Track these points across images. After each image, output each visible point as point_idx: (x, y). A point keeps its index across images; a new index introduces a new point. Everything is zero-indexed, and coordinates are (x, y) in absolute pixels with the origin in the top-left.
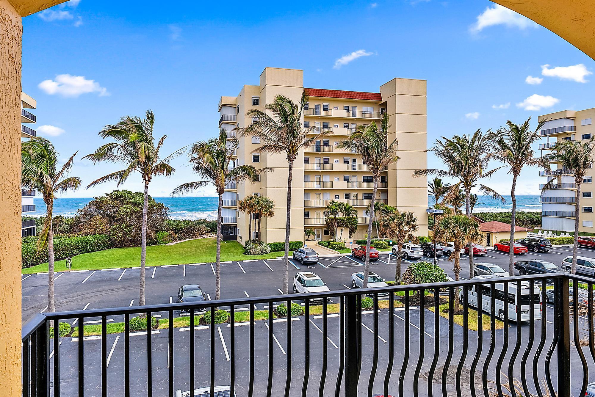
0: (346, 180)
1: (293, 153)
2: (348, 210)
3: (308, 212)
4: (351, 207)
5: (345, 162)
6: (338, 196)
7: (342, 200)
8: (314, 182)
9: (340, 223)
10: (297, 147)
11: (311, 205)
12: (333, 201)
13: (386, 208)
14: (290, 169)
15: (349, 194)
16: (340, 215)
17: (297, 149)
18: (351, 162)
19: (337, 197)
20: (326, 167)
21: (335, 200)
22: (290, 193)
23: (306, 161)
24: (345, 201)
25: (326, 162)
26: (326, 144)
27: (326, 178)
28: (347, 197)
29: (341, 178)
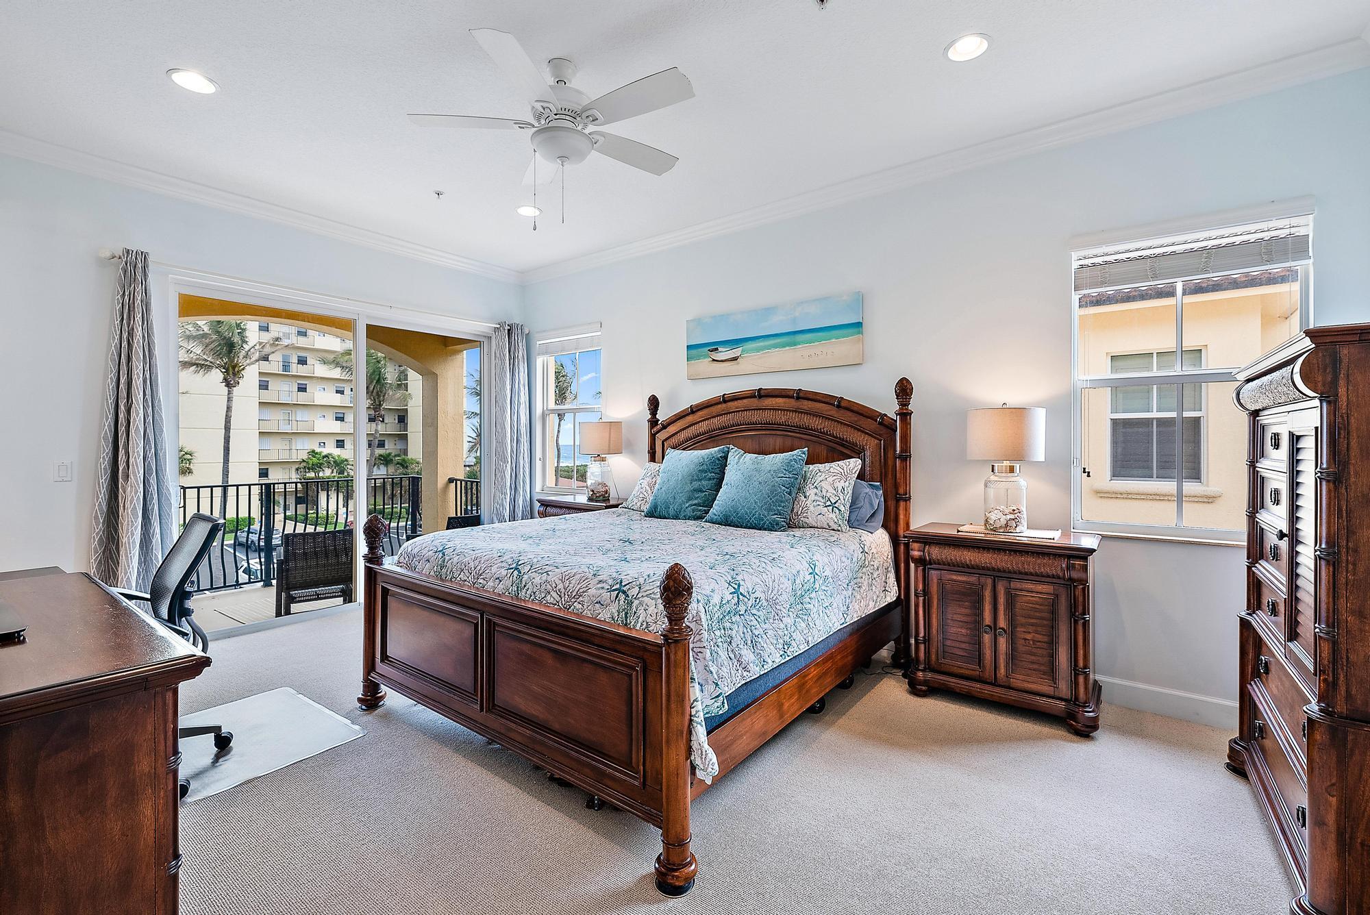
0: (337, 419)
1: (234, 374)
2: (340, 465)
3: (267, 469)
4: (346, 460)
5: (337, 392)
6: (324, 443)
7: (331, 449)
8: (277, 422)
9: (326, 485)
10: (242, 367)
11: (273, 457)
12: (313, 451)
13: (404, 460)
14: (229, 400)
15: (343, 440)
16: (327, 473)
17: (243, 369)
18: (347, 391)
19: (322, 444)
20: (302, 398)
21: (318, 450)
22: (229, 437)
23: (264, 386)
24: (336, 452)
25: (302, 389)
26: (302, 361)
27: (301, 415)
28: (340, 444)
29: (331, 415)
